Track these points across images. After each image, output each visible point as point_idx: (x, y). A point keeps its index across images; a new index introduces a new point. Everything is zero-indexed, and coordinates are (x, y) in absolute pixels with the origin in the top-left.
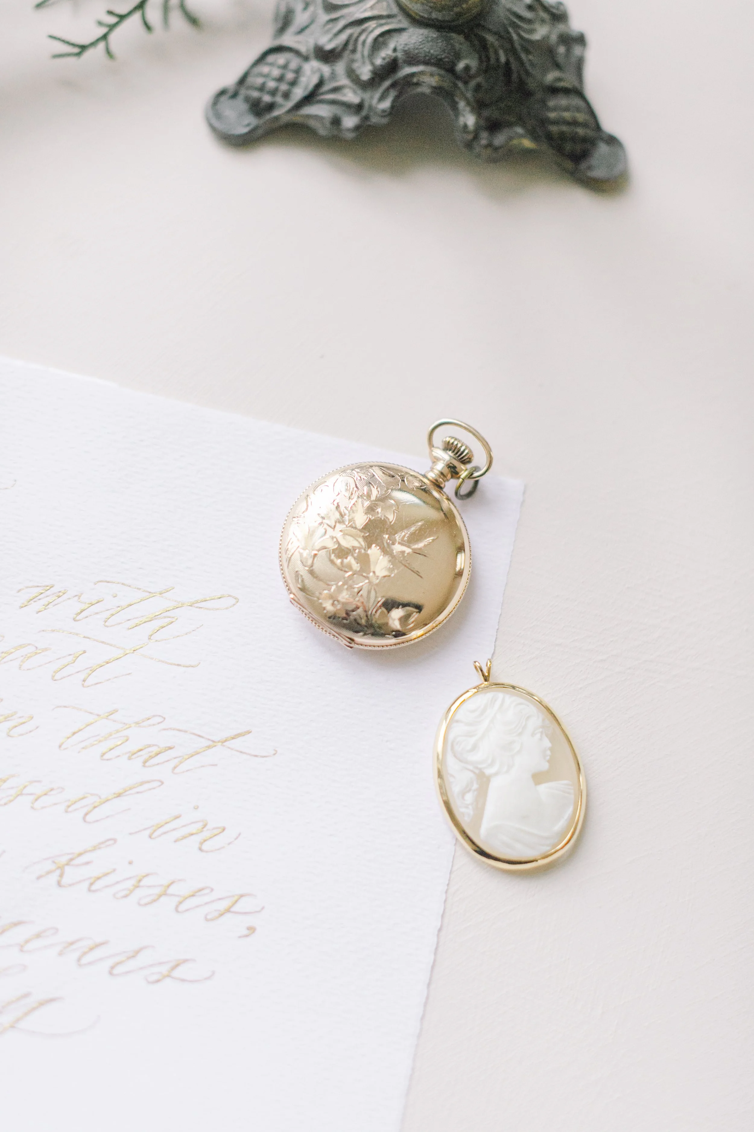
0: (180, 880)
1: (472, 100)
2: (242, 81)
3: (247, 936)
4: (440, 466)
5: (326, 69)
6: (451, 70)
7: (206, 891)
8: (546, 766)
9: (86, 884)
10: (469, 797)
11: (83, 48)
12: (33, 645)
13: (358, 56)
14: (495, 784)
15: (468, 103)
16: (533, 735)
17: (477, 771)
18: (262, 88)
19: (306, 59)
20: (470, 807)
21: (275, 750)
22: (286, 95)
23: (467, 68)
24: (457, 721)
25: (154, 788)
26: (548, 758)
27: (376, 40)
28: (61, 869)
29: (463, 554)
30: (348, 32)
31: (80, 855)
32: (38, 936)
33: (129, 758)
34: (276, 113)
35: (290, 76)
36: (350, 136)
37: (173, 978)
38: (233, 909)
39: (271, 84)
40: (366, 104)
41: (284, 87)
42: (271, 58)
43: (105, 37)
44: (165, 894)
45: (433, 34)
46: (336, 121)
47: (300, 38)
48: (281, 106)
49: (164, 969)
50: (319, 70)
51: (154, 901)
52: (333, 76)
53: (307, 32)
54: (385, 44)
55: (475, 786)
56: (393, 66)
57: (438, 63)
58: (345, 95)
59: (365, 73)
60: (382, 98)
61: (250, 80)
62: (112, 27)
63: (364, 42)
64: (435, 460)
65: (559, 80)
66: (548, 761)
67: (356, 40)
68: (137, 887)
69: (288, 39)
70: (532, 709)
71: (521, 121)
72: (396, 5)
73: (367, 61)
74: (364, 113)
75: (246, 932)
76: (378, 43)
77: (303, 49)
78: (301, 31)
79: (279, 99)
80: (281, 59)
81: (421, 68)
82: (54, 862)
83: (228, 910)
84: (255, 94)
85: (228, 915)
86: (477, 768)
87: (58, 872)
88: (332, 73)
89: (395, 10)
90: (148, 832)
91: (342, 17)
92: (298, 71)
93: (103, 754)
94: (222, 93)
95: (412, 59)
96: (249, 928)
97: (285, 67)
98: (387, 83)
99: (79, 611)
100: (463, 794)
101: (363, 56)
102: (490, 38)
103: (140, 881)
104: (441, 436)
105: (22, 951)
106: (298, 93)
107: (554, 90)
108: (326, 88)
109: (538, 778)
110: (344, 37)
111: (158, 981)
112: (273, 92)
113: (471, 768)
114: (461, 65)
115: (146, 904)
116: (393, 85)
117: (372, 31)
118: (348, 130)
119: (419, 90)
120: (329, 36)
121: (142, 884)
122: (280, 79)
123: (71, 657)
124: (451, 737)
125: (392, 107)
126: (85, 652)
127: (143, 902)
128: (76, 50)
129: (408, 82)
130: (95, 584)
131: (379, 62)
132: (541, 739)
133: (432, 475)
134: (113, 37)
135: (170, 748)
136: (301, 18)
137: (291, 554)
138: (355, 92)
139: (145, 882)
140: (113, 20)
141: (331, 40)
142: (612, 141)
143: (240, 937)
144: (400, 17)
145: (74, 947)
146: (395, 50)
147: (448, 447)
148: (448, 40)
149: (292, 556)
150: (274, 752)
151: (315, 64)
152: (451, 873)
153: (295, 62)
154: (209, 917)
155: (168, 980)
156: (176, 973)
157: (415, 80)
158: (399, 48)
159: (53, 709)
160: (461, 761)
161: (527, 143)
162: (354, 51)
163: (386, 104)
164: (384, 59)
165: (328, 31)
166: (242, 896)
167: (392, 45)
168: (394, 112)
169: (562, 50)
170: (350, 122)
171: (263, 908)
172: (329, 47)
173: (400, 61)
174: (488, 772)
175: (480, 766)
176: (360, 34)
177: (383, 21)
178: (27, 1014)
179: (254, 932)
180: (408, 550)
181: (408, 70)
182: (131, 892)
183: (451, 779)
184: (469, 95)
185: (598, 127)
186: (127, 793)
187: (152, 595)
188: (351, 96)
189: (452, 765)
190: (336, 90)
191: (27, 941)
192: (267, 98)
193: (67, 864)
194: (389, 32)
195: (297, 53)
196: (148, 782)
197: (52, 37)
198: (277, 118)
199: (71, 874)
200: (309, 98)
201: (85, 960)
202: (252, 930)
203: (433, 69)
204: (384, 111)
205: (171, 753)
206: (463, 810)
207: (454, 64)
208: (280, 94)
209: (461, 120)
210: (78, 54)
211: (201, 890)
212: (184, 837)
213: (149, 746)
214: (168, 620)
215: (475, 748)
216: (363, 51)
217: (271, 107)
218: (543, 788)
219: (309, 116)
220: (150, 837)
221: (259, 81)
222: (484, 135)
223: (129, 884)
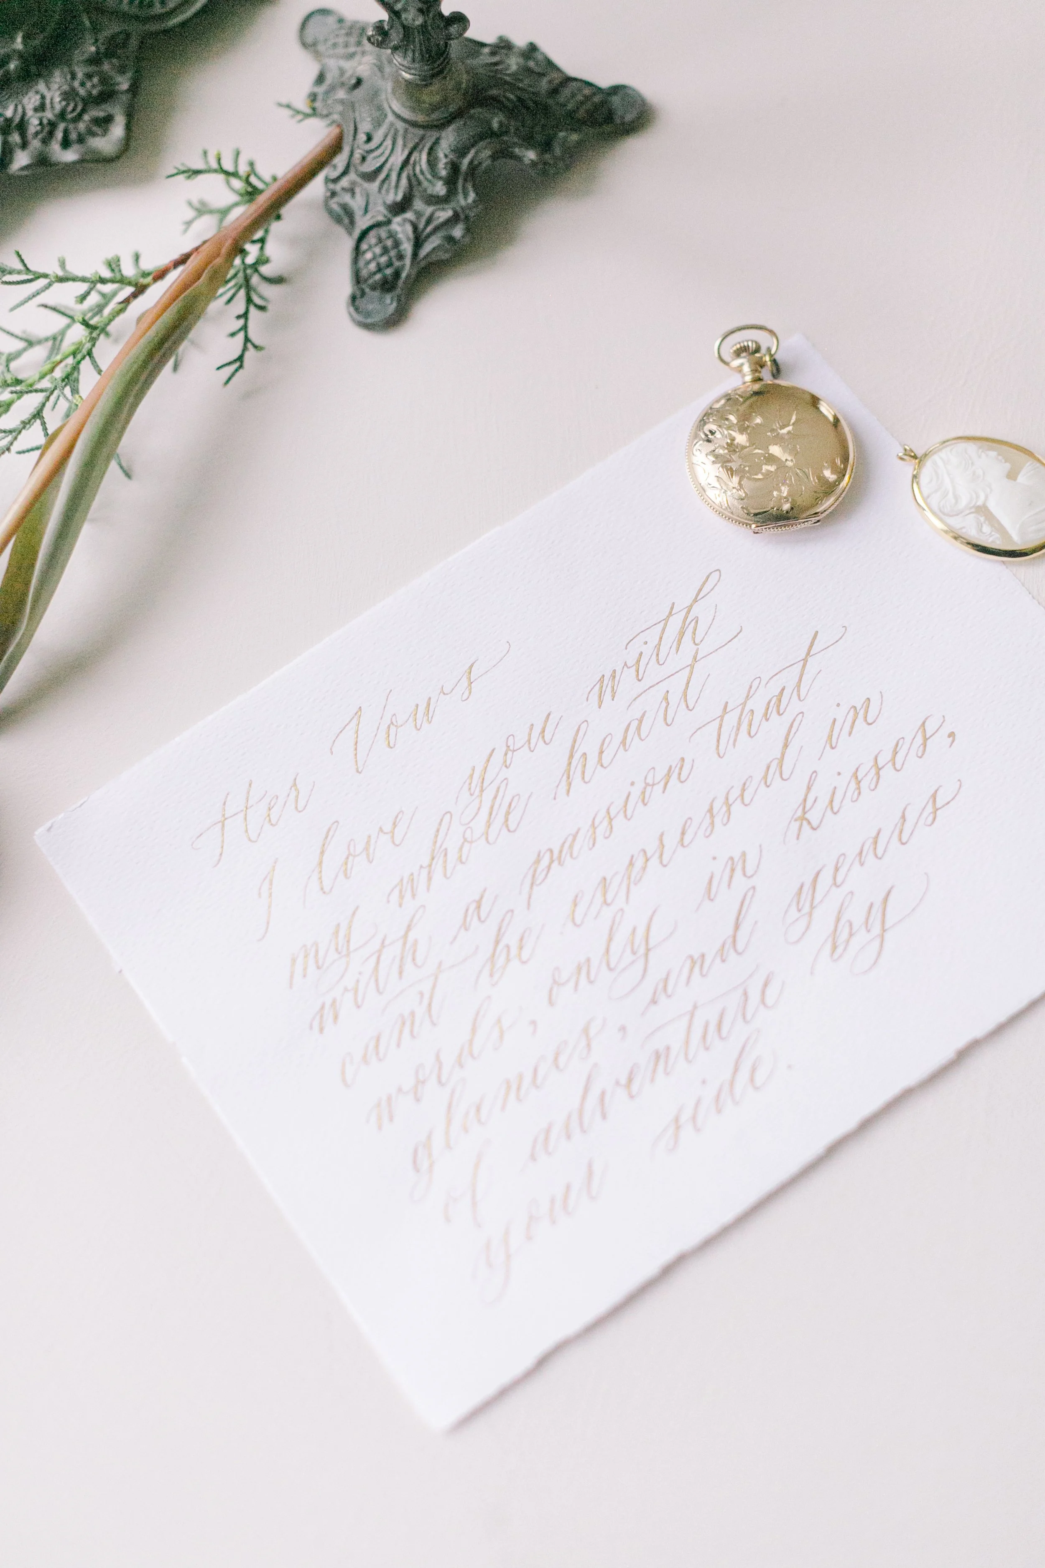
0: (879, 753)
1: (521, 142)
2: (358, 279)
3: (953, 741)
4: (746, 369)
5: (409, 215)
6: (492, 134)
7: (901, 742)
8: (1008, 466)
9: (829, 811)
10: (986, 529)
11: (240, 359)
12: (633, 720)
13: (425, 184)
14: (992, 506)
15: (521, 146)
16: (980, 457)
17: (973, 510)
18: (379, 269)
19: (389, 222)
20: (993, 533)
21: (843, 627)
22: (401, 257)
23: (501, 124)
24: (928, 497)
25: (801, 721)
26: (1003, 461)
27: (429, 161)
28: (803, 818)
29: (821, 402)
30: (404, 175)
31: (805, 800)
32: (837, 869)
33: (767, 720)
34: (404, 275)
35: (389, 243)
36: (467, 240)
37: (940, 808)
38: (927, 737)
39: (383, 260)
40: (458, 209)
41: (393, 253)
42: (364, 246)
43: (247, 340)
44: (879, 770)
45: (459, 123)
46: (450, 239)
47: (369, 216)
48: (403, 266)
49: (930, 808)
50: (405, 220)
51: (878, 779)
52: (419, 214)
53: (371, 206)
54: (437, 159)
55: (982, 519)
56: (454, 168)
57: (481, 137)
58: (439, 217)
59: (440, 189)
60: (466, 196)
61: (364, 273)
62: (245, 328)
63: (422, 172)
64: (739, 369)
65: (550, 82)
66: (1006, 462)
67: (415, 175)
68: (859, 783)
69: (362, 223)
70: (962, 445)
71: (557, 127)
72: (417, 129)
73: (435, 181)
74: (462, 216)
75: (951, 739)
76: (432, 163)
77: (380, 218)
78: (366, 211)
79: (397, 264)
80: (372, 238)
81: (472, 152)
82: (796, 820)
83: (926, 739)
84: (378, 277)
85: (929, 742)
86: (971, 508)
87: (805, 823)
88: (415, 213)
89: (421, 132)
90: (828, 746)
91: (390, 170)
92: (392, 235)
93: (749, 734)
94: (354, 298)
95: (461, 151)
96: (949, 736)
97: (380, 240)
98: (460, 182)
99: (636, 673)
100: (980, 530)
101: (430, 181)
102: (494, 92)
103: (857, 778)
104: (728, 351)
105: (838, 886)
106: (407, 248)
107: (554, 91)
108: (421, 226)
109: (1012, 476)
110: (404, 182)
111: (934, 819)
112: (390, 264)
113: (968, 512)
114: (495, 125)
115: (876, 787)
116: (465, 180)
117: (420, 159)
118: (463, 237)
119: (484, 165)
120: (392, 191)
121: (860, 778)
122: (385, 251)
123: (664, 702)
124: (936, 509)
125: (477, 194)
126: (668, 692)
127: (873, 787)
128: (237, 364)
129: (473, 168)
130: (626, 648)
131: (444, 173)
132: (987, 455)
133: (748, 378)
134: (252, 335)
135: (783, 689)
136: (356, 203)
137: (726, 502)
138: (443, 209)
139: (860, 775)
140: (241, 322)
141: (396, 194)
142: (616, 90)
143: (950, 746)
144: (429, 133)
145: (864, 853)
146: (446, 156)
147: (738, 353)
148: (471, 117)
149: (727, 503)
150: (844, 628)
151: (398, 219)
152: (1023, 585)
153: (383, 232)
154: (920, 755)
155: (938, 812)
156: (939, 804)
157: (476, 162)
158: (447, 153)
159: (690, 741)
160: (957, 515)
161: (575, 137)
162: (419, 183)
163: (472, 196)
164: (445, 168)
165: (388, 191)
166: (924, 723)
167: (441, 155)
168: (481, 196)
169: (531, 64)
170: (458, 232)
171: (944, 716)
172: (399, 197)
173: (455, 159)
174: (980, 503)
175: (972, 505)
176: (414, 170)
177: (421, 146)
178: (884, 915)
179: (955, 735)
180: (790, 428)
181: (466, 161)
182: (859, 788)
183: (964, 530)
184: (516, 140)
185: (599, 90)
186: (789, 740)
187: (667, 620)
188: (444, 214)
189: (956, 523)
190: (429, 221)
191: (835, 879)
192: (389, 271)
193: (805, 813)
194: (431, 149)
195: (378, 225)
196: (794, 720)
197: (218, 369)
198: (408, 276)
199: (814, 816)
200: (418, 243)
201: (880, 852)
202: (952, 735)
203: (482, 144)
204: (474, 202)
205: (786, 693)
206: (991, 539)
207: (490, 128)
208: (394, 260)
209: (526, 161)
210: (241, 367)
211: (897, 745)
212: (852, 727)
213: (769, 703)
214: (693, 623)
215: (957, 498)
216: (426, 179)
217: (397, 274)
218: (1021, 479)
219: (428, 255)
220: (833, 748)
221: (373, 266)
222: (547, 156)
223: (853, 785)
